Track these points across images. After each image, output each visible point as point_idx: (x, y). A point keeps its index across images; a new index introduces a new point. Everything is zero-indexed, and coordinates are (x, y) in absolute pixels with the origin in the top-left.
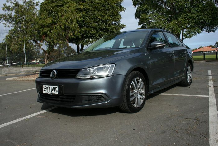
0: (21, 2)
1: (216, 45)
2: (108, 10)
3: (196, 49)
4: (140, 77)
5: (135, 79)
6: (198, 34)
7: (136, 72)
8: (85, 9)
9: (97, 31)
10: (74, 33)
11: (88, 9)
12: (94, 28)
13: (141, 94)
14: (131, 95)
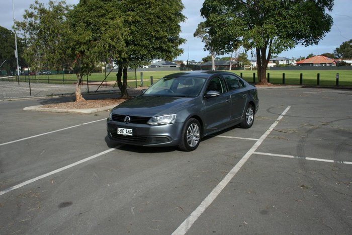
0: (47, 7)
1: (335, 53)
2: (164, 22)
3: (303, 59)
4: (196, 123)
5: (191, 125)
6: (289, 48)
7: (192, 119)
8: (133, 22)
9: (149, 51)
10: (120, 55)
11: (138, 22)
12: (145, 47)
13: (196, 137)
14: (187, 137)
